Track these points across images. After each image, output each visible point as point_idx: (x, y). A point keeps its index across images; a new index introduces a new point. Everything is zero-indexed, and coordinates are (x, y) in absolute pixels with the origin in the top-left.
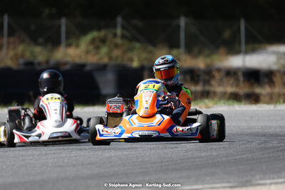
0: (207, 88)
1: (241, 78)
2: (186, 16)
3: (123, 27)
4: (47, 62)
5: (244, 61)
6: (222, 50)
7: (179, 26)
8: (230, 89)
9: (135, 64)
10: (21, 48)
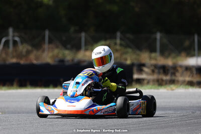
0: (173, 78)
1: (195, 72)
2: (161, 32)
3: (121, 39)
4: (73, 60)
5: (197, 61)
6: (183, 54)
7: (156, 39)
8: (188, 79)
9: (129, 62)
10: (56, 51)
